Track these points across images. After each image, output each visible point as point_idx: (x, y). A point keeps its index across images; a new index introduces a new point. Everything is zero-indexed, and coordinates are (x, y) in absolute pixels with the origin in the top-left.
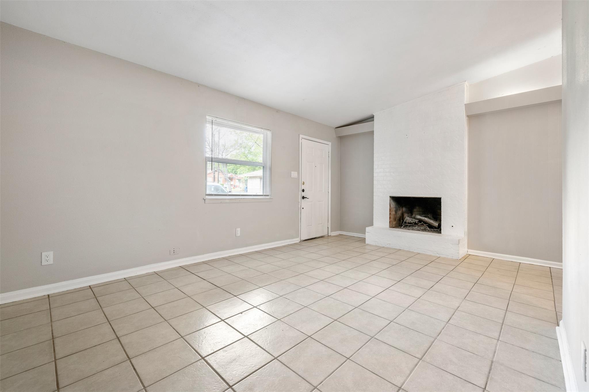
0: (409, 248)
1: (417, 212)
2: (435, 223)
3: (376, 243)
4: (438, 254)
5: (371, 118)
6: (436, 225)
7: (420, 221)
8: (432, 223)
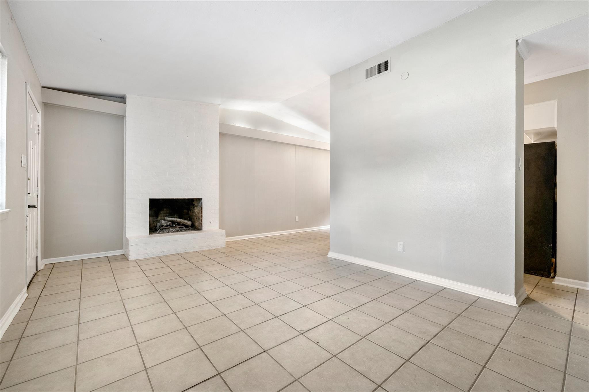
0: (186, 250)
1: (163, 214)
2: (189, 222)
3: (146, 255)
4: (211, 247)
5: (122, 99)
6: (189, 224)
7: (173, 222)
8: (186, 223)
